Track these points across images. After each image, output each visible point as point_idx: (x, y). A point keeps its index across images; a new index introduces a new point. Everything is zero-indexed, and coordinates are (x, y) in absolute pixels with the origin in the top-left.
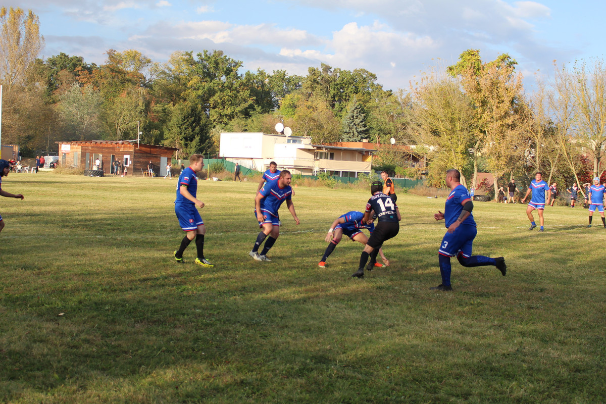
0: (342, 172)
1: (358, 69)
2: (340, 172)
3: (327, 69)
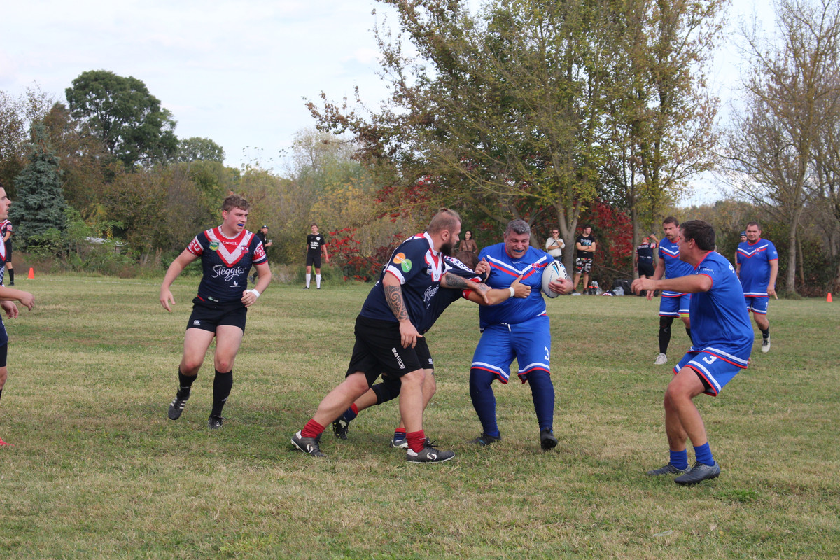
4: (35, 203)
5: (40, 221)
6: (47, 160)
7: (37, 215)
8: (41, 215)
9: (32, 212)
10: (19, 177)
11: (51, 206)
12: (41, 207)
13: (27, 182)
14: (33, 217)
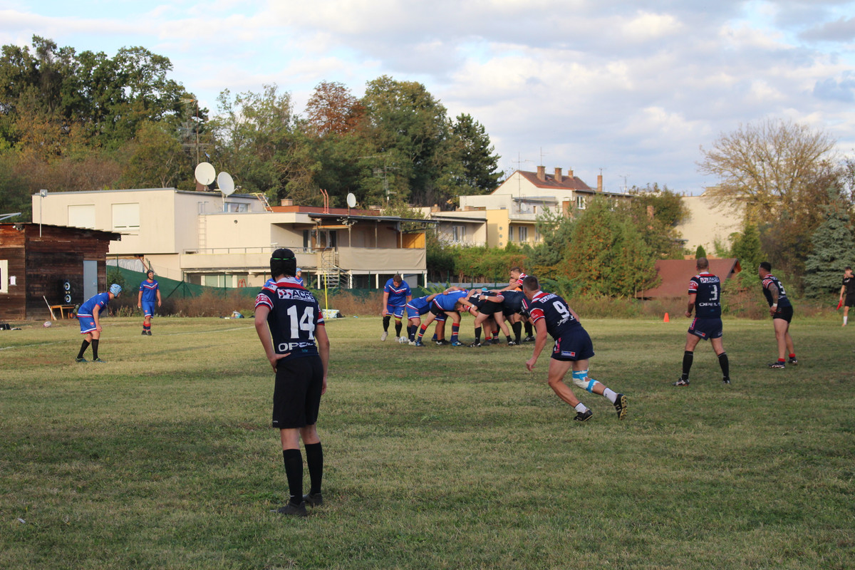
0: (379, 275)
1: (128, 48)
2: (375, 275)
3: (46, 47)
4: (828, 256)
5: (833, 270)
6: (838, 217)
7: (830, 266)
8: (833, 265)
9: (826, 263)
10: (816, 234)
11: (843, 258)
12: (833, 259)
13: (822, 237)
14: (827, 268)
